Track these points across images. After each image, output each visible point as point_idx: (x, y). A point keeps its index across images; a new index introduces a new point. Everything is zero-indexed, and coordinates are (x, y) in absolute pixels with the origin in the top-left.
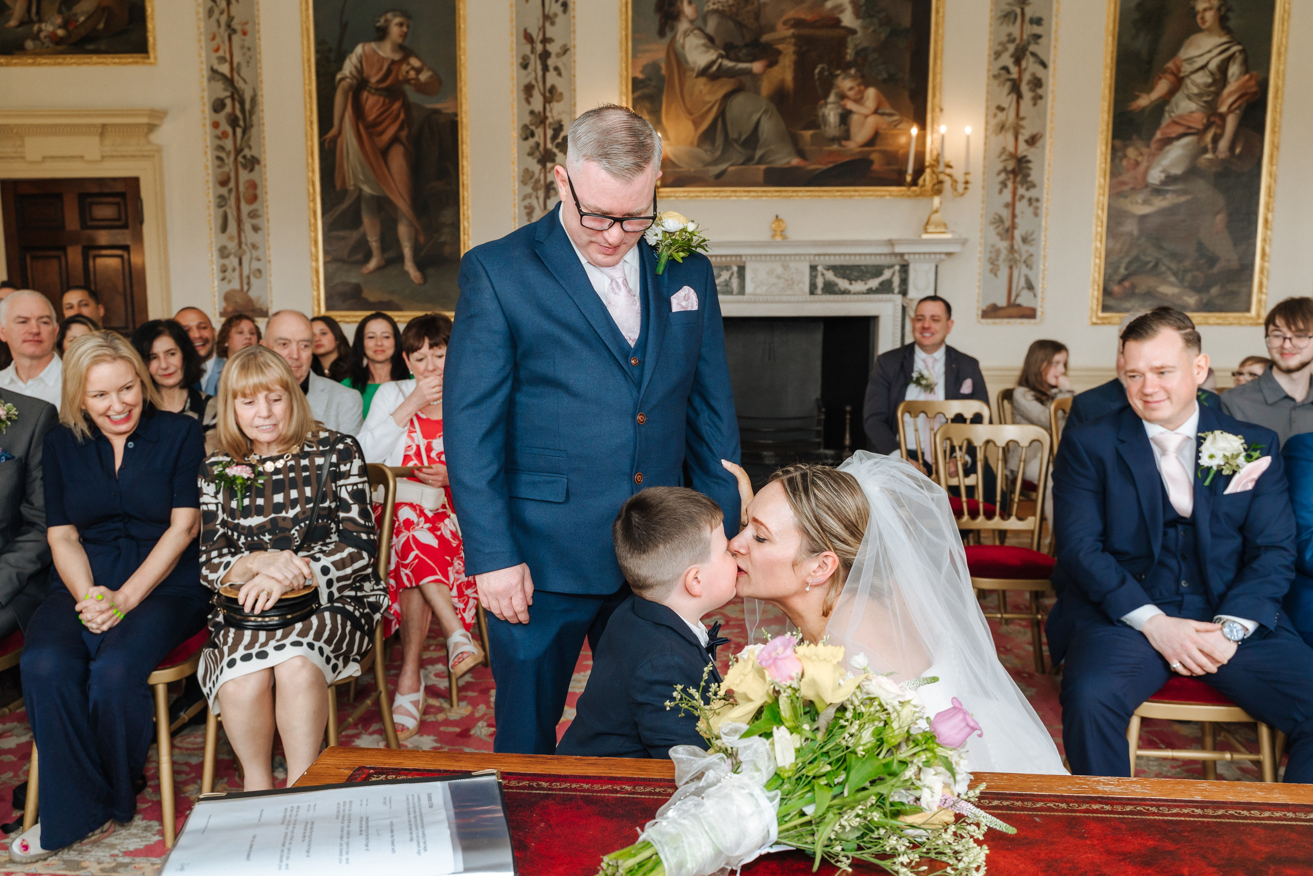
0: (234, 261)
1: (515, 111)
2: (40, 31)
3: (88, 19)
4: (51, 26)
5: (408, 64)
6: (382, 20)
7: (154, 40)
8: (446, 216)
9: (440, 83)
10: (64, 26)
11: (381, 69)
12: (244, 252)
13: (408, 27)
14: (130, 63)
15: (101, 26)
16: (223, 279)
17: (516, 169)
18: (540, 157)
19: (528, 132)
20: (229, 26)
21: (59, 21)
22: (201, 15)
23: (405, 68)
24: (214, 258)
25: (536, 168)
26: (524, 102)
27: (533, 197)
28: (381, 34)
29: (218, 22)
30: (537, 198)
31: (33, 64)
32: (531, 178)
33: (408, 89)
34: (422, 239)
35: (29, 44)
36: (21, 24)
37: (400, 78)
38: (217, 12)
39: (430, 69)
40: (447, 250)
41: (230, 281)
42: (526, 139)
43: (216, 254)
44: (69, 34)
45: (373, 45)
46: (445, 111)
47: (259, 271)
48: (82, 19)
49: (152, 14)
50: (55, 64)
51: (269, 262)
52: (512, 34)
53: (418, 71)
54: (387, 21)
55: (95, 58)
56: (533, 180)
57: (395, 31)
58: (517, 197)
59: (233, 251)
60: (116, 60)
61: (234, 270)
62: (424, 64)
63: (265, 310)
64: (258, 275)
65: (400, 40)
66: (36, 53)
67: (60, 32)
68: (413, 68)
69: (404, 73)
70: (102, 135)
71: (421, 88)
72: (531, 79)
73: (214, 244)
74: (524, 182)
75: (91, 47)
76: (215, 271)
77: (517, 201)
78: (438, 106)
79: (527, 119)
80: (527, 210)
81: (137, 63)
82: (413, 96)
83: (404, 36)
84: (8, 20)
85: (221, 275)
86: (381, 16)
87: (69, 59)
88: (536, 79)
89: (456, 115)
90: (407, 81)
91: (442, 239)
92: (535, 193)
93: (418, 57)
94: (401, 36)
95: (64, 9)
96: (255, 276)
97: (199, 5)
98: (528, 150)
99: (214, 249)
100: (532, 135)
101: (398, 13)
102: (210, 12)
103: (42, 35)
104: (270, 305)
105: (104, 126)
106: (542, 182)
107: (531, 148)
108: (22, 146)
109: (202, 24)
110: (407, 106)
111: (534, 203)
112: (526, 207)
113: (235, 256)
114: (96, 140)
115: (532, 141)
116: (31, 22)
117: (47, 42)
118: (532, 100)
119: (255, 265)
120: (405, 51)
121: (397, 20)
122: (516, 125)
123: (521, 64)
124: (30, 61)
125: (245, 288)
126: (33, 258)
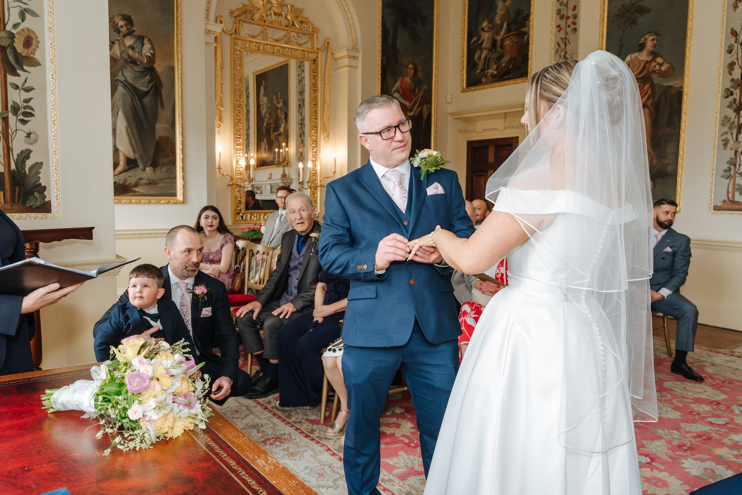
1: (721, 81)
2: (488, 73)
3: (506, 64)
4: (492, 71)
5: (656, 62)
6: (643, 39)
7: (531, 70)
8: (670, 149)
9: (674, 69)
10: (497, 70)
11: (640, 67)
13: (657, 40)
14: (520, 82)
15: (511, 67)
17: (718, 117)
18: (736, 108)
19: (729, 92)
20: (565, 57)
21: (495, 67)
22: (553, 54)
23: (653, 64)
25: (731, 114)
26: (727, 74)
27: (729, 133)
28: (641, 47)
29: (560, 55)
30: (732, 134)
31: (483, 89)
32: (729, 122)
33: (654, 77)
34: (655, 162)
35: (483, 80)
36: (482, 71)
37: (650, 70)
38: (560, 50)
39: (668, 63)
40: (669, 169)
42: (727, 97)
44: (498, 72)
45: (636, 54)
46: (675, 86)
48: (504, 65)
49: (531, 57)
50: (491, 87)
52: (722, 33)
53: (661, 65)
54: (646, 39)
55: (506, 82)
56: (729, 123)
57: (649, 44)
58: (717, 134)
60: (515, 82)
62: (664, 60)
65: (651, 49)
66: (486, 84)
67: (495, 72)
68: (658, 64)
69: (653, 67)
70: (505, 118)
71: (663, 75)
72: (734, 59)
74: (723, 125)
75: (506, 77)
77: (717, 137)
78: (671, 84)
79: (729, 85)
80: (724, 142)
81: (523, 82)
82: (656, 80)
83: (655, 46)
84: (477, 71)
86: (642, 37)
87: (497, 84)
88: (737, 58)
89: (682, 87)
90: (654, 72)
91: (667, 162)
92: (730, 131)
93: (661, 57)
94: (653, 46)
95: (497, 62)
97: (552, 49)
98: (728, 104)
100: (732, 94)
101: (652, 34)
102: (557, 51)
103: (488, 75)
105: (505, 113)
106: (736, 124)
107: (730, 102)
108: (475, 126)
109: (552, 58)
110: (653, 86)
111: (729, 137)
112: (723, 140)
114: (502, 120)
115: (731, 98)
116: (485, 70)
117: (490, 78)
118: (732, 72)
120: (654, 54)
121: (651, 38)
122: (720, 90)
123: (727, 51)
124: (482, 87)
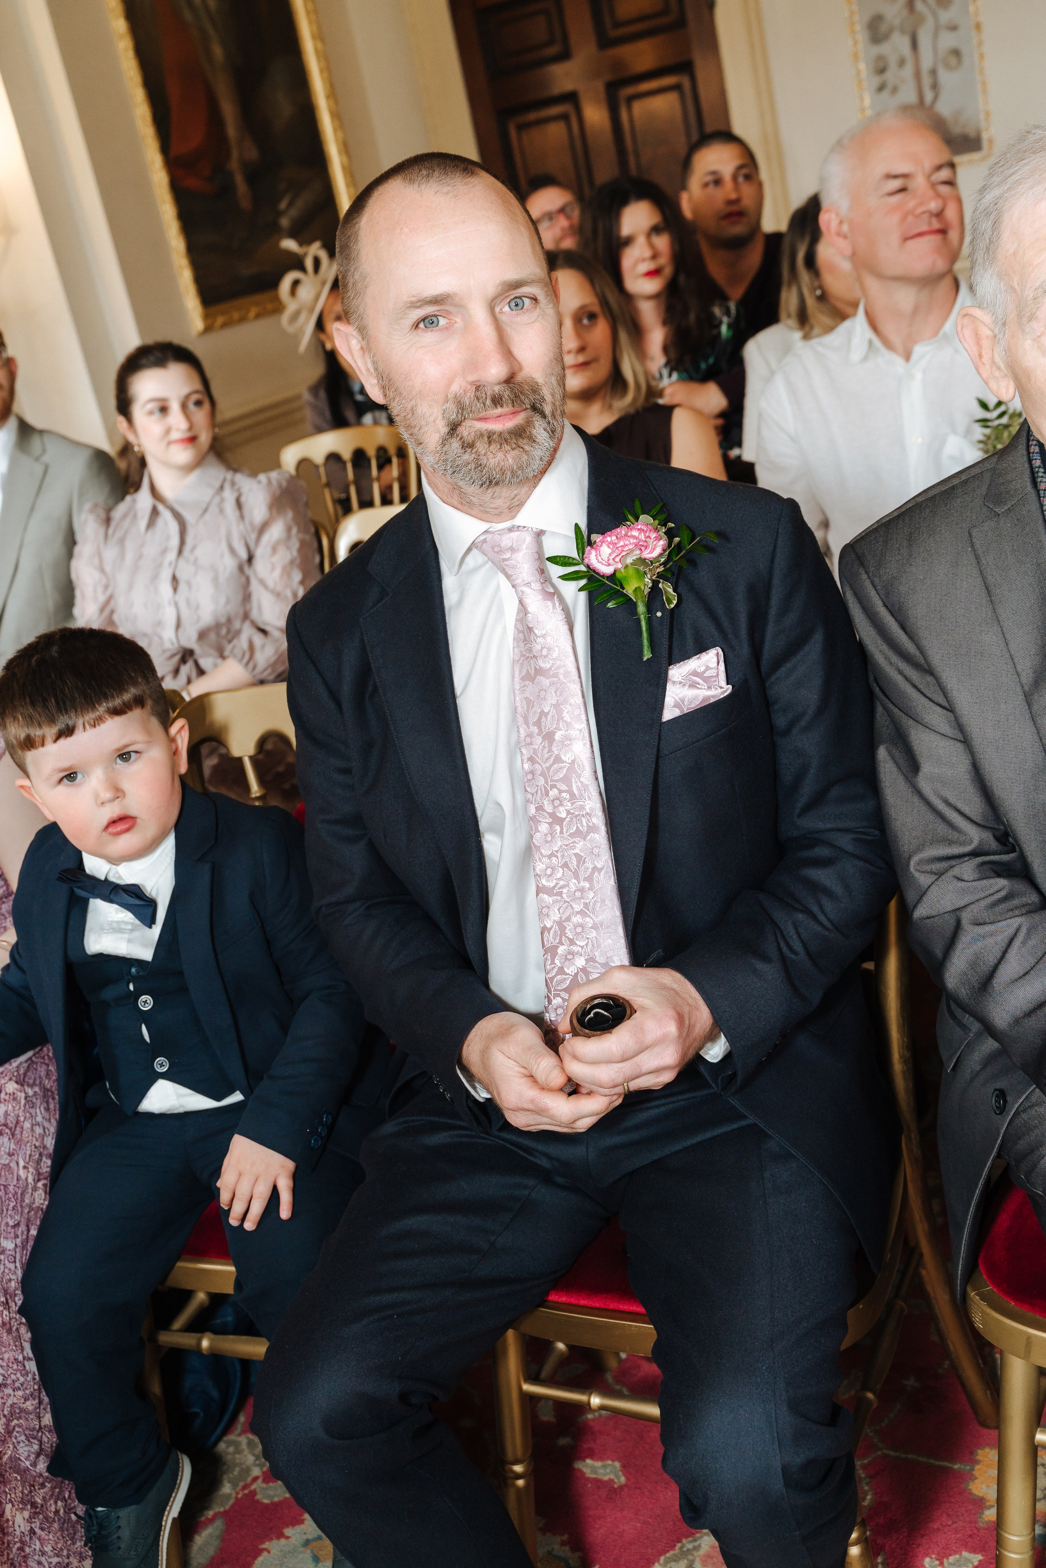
0: (900, 43)
12: (921, 20)
16: (881, 88)
24: (861, 46)
41: (895, 90)
43: (862, 36)
47: (956, 53)
51: (978, 27)
59: (897, 22)
61: (902, 63)
63: (972, 133)
64: (953, 61)
73: (856, 18)
76: (864, 74)
85: (876, 81)
96: (948, 67)
99: (858, 27)
104: (983, 125)
113: (903, 32)
119: (947, 40)
125: (929, 96)
126: (521, 128)
